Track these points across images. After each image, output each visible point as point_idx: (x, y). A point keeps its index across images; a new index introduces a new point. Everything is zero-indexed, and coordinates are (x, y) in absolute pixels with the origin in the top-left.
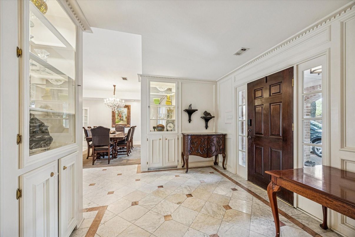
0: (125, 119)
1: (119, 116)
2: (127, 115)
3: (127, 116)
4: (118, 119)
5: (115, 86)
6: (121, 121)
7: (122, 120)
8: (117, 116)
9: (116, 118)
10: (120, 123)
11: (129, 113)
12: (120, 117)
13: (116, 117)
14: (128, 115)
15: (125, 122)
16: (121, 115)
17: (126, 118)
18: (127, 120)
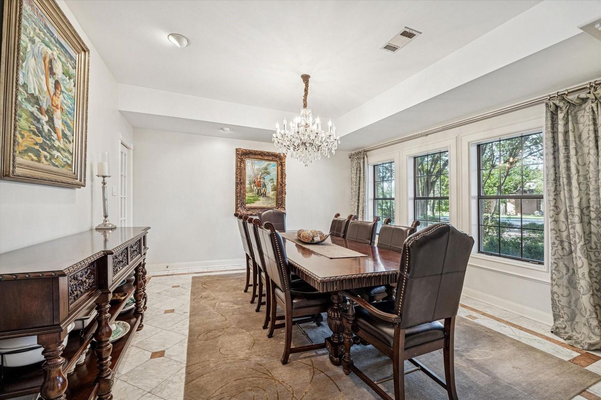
0: (271, 193)
1: (255, 182)
2: (275, 180)
3: (275, 183)
4: (252, 191)
5: (306, 78)
6: (261, 198)
7: (264, 195)
8: (250, 184)
9: (247, 190)
10: (257, 204)
11: (282, 174)
12: (259, 186)
13: (247, 186)
14: (279, 180)
15: (270, 201)
16: (262, 180)
17: (275, 189)
18: (277, 195)
